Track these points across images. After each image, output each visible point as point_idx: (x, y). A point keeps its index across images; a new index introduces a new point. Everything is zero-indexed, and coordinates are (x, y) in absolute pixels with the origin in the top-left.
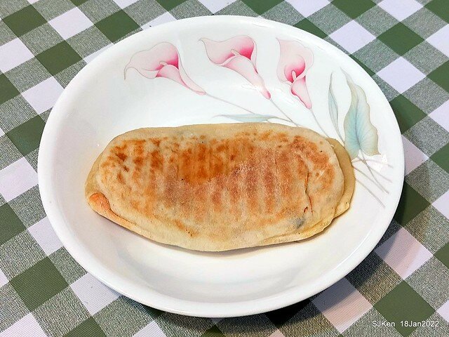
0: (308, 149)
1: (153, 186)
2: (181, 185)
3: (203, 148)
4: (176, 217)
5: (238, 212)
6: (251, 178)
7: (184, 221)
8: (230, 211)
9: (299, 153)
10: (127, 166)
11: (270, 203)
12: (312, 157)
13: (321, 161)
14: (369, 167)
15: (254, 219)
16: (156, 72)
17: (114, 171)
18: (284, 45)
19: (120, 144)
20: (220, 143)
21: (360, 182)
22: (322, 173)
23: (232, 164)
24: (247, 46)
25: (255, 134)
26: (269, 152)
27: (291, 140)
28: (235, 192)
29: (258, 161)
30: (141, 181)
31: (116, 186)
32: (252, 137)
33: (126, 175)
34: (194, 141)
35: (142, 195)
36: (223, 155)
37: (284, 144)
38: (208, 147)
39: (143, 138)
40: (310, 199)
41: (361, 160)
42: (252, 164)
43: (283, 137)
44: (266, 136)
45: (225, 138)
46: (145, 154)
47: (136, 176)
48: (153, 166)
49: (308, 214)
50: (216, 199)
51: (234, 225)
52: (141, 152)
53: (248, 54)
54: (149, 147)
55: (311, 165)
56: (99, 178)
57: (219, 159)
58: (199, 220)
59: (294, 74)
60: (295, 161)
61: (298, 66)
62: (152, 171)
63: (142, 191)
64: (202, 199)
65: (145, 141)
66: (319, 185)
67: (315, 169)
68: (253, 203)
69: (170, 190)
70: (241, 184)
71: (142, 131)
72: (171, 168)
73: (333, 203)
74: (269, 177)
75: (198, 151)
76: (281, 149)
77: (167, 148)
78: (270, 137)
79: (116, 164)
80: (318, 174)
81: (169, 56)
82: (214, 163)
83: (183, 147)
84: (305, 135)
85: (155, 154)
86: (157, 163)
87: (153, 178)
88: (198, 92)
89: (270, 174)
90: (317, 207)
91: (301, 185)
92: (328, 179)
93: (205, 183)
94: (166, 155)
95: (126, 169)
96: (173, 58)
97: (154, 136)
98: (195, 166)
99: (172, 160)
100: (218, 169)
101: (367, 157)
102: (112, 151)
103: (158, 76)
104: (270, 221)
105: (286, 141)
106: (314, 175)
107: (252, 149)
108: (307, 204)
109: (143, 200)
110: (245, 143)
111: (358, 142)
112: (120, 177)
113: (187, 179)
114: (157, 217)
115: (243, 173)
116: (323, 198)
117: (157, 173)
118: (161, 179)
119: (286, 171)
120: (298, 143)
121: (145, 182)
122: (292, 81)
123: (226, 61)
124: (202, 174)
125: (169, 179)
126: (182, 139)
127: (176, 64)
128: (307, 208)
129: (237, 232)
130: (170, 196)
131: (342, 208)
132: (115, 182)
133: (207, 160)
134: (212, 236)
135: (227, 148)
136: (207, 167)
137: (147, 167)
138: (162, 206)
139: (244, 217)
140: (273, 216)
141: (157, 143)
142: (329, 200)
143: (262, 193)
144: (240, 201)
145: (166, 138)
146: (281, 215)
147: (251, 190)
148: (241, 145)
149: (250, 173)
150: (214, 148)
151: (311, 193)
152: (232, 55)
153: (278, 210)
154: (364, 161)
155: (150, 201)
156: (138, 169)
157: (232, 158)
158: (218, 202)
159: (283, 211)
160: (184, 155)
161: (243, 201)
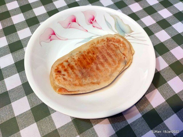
0: (113, 40)
1: (77, 76)
2: (84, 71)
3: (83, 56)
4: (90, 81)
5: (107, 69)
6: (104, 57)
7: (93, 81)
8: (105, 70)
9: (111, 42)
10: (64, 74)
11: (114, 61)
12: (116, 42)
13: (119, 41)
14: (132, 37)
15: (113, 69)
16: (50, 39)
17: (61, 78)
18: (84, 13)
19: (56, 68)
20: (87, 51)
21: (131, 42)
22: (121, 45)
23: (95, 56)
24: (73, 18)
25: (95, 43)
26: (103, 46)
27: (106, 40)
28: (102, 64)
29: (102, 51)
30: (72, 76)
31: (65, 82)
32: (94, 45)
33: (65, 77)
34: (78, 55)
35: (75, 81)
36: (90, 54)
37: (105, 42)
38: (84, 54)
39: (61, 62)
40: (123, 54)
41: (127, 36)
42: (101, 53)
43: (103, 40)
44: (98, 42)
45: (87, 49)
46: (66, 67)
47: (69, 76)
48: (71, 69)
49: (126, 59)
50: (98, 69)
51: (109, 74)
52: (64, 67)
53: (74, 21)
54: (65, 64)
55: (117, 44)
56: (57, 83)
57: (90, 56)
58: (97, 78)
59: (92, 21)
60: (112, 45)
61: (92, 17)
62: (73, 71)
63: (75, 79)
64: (94, 71)
65: (63, 63)
66: (123, 49)
67: (119, 45)
68: (110, 64)
69: (82, 74)
70: (102, 60)
71: (58, 60)
72: (77, 67)
73: (130, 52)
74: (108, 54)
75: (82, 57)
76: (105, 44)
77: (71, 61)
78: (99, 42)
79: (60, 75)
80: (121, 46)
81: (51, 33)
82: (89, 58)
83: (76, 58)
84: (109, 36)
85: (69, 65)
86: (72, 68)
87: (75, 73)
88: (66, 40)
89: (108, 53)
90: (127, 55)
91: (118, 51)
92: (124, 46)
93: (91, 66)
94: (73, 64)
95: (64, 75)
96: (52, 32)
97: (64, 60)
98: (85, 62)
99: (76, 64)
100: (92, 60)
101: (129, 34)
102: (55, 72)
103: (51, 40)
104: (117, 67)
105: (104, 41)
106: (120, 47)
107: (97, 48)
108: (124, 56)
109: (77, 82)
110: (94, 47)
111: (123, 32)
112: (64, 79)
113: (84, 68)
114: (85, 85)
115: (100, 56)
116: (127, 52)
117: (75, 71)
118: (77, 72)
119: (112, 49)
120: (108, 40)
121: (73, 76)
122: (92, 23)
123: (69, 26)
124: (88, 64)
125: (80, 71)
126: (73, 56)
127: (54, 34)
128: (124, 57)
129: (111, 75)
130: (84, 76)
131: (133, 52)
132: (64, 82)
133: (87, 58)
134: (105, 81)
135: (90, 52)
136: (88, 61)
137: (70, 71)
138: (84, 80)
139: (110, 70)
140: (117, 64)
141: (67, 61)
142: (129, 52)
143: (110, 60)
144: (105, 65)
145: (69, 58)
146: (119, 63)
147: (106, 60)
148: (93, 49)
149: (102, 55)
150: (86, 53)
151: (122, 52)
152: (70, 23)
153: (117, 62)
154: (129, 36)
155: (79, 81)
156: (68, 73)
157: (94, 54)
158: (99, 70)
159: (119, 62)
160: (78, 61)
161: (106, 65)
